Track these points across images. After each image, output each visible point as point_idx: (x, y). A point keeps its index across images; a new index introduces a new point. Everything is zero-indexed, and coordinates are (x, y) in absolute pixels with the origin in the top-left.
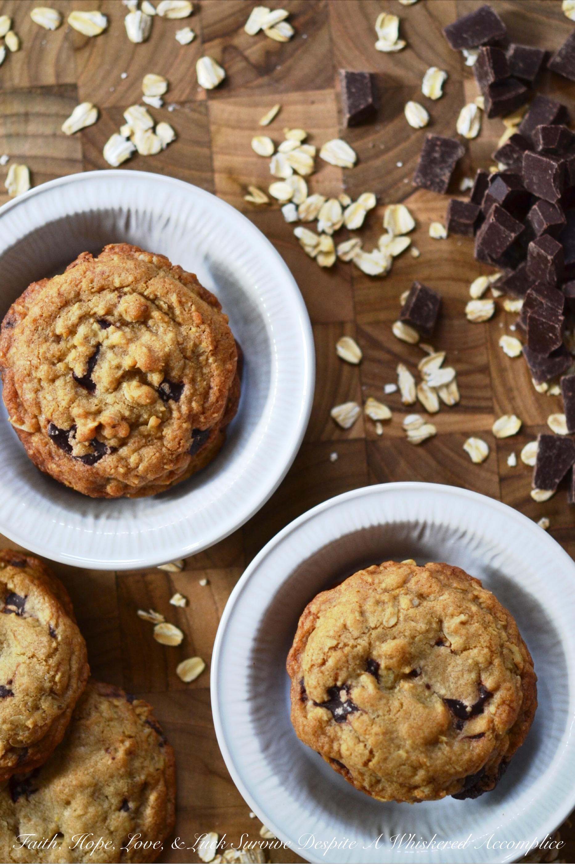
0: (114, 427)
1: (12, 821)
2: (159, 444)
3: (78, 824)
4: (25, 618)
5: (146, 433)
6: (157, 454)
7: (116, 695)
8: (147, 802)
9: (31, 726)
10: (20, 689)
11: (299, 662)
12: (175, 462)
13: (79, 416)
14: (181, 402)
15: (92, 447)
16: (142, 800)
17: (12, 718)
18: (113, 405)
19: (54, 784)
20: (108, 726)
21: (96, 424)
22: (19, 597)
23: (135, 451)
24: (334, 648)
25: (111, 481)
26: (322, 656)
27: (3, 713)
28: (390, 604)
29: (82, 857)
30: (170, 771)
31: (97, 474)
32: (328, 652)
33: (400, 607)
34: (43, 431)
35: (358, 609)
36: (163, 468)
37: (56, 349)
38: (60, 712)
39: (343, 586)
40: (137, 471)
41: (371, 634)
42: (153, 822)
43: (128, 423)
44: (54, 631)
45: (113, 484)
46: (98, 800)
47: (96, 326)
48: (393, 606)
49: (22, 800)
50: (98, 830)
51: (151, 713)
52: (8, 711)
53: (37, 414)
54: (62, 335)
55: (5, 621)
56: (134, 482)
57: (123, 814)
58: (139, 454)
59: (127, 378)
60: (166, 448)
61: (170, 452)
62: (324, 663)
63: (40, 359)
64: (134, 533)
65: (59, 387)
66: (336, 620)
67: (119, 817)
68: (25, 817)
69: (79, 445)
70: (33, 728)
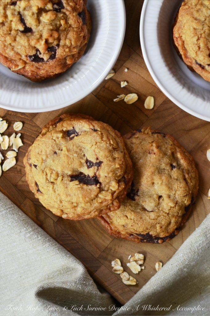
0: (51, 36)
1: (140, 207)
2: (72, 29)
3: (163, 187)
4: (80, 135)
5: (64, 29)
6: (74, 33)
7: (134, 134)
8: (178, 159)
9: (119, 166)
10: (103, 157)
11: (189, 57)
12: (82, 31)
13: (36, 43)
14: (66, 7)
15: (49, 52)
16: (176, 160)
17: (110, 169)
18: (44, 29)
19: (143, 182)
20: (142, 145)
21: (44, 41)
22: (71, 130)
23: (65, 39)
24: (198, 39)
25: (67, 58)
26: (197, 46)
27: (105, 171)
28: (202, 7)
29: (175, 197)
30: (176, 142)
31: (60, 59)
32: (197, 43)
33: (207, 6)
34: (28, 61)
35: (193, 19)
36: (80, 36)
37: (6, 28)
38: (123, 153)
39: (180, 18)
40: (73, 46)
41: (206, 23)
42: (187, 164)
43: (54, 31)
44: (95, 129)
45: (68, 58)
46: (162, 173)
47: (12, 7)
48: (204, 7)
49: (136, 198)
50: (171, 183)
51: (151, 129)
52: (106, 169)
53: (20, 58)
54: (3, 21)
55: (75, 142)
56: (75, 51)
57: (175, 170)
58: (68, 39)
59: (39, 15)
60: (75, 28)
61: (78, 28)
62: (199, 48)
63: (3, 37)
64: (91, 68)
65: (19, 40)
66: (190, 30)
67: (174, 172)
68: (143, 202)
69: (44, 55)
70: (120, 166)
